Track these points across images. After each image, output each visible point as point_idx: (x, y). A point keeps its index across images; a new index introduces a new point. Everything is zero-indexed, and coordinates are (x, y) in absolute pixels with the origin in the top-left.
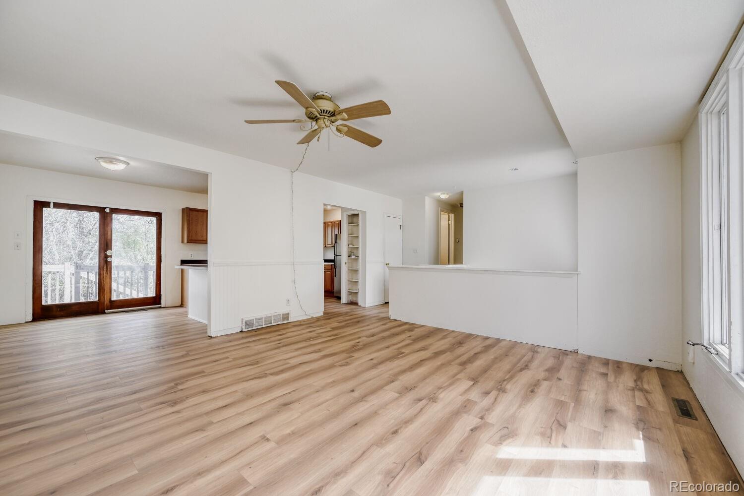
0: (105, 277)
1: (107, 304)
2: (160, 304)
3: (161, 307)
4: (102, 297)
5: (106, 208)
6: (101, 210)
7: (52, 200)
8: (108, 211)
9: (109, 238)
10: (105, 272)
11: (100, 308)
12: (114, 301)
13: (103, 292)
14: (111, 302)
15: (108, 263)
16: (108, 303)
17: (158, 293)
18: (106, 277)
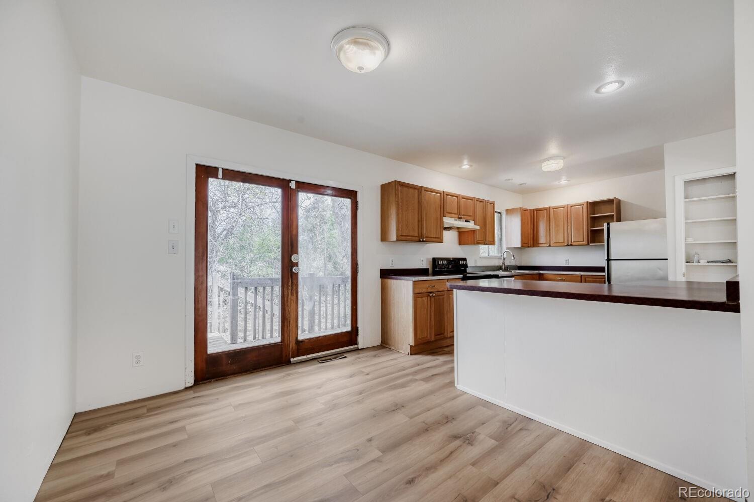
0: (289, 300)
1: (292, 348)
2: (356, 343)
3: (358, 349)
4: (286, 336)
5: (290, 181)
6: (283, 184)
7: (221, 164)
8: (293, 185)
9: (294, 232)
10: (290, 294)
11: (284, 354)
12: (302, 341)
13: (287, 327)
14: (299, 343)
15: (294, 276)
16: (294, 345)
17: (354, 325)
18: (291, 300)
